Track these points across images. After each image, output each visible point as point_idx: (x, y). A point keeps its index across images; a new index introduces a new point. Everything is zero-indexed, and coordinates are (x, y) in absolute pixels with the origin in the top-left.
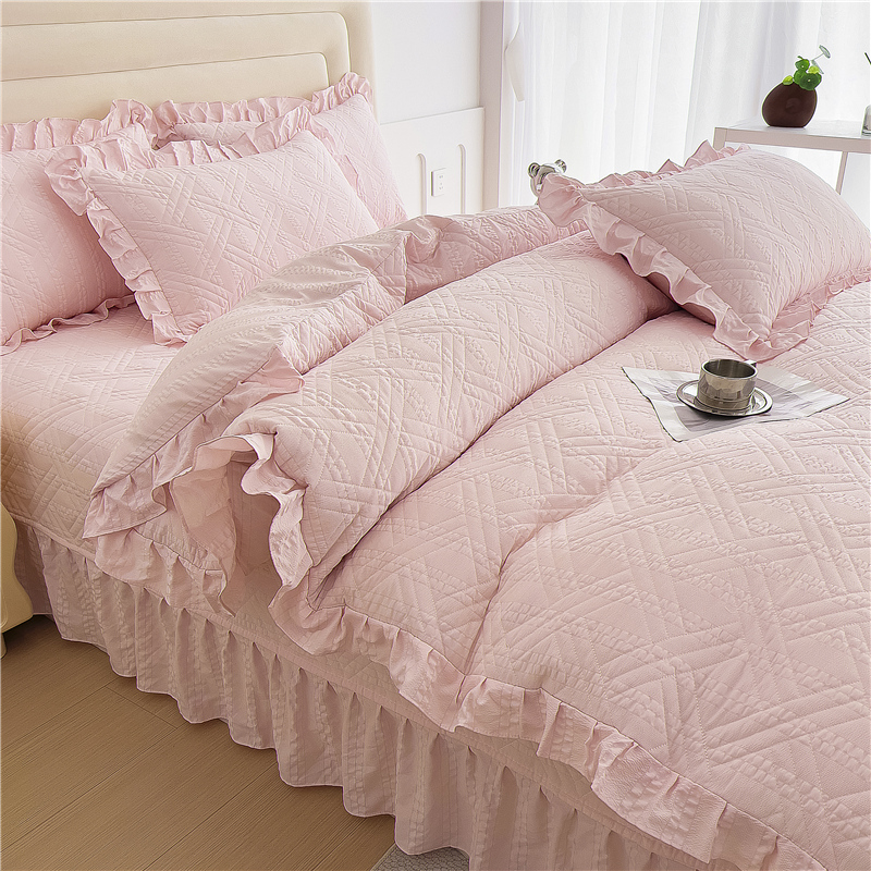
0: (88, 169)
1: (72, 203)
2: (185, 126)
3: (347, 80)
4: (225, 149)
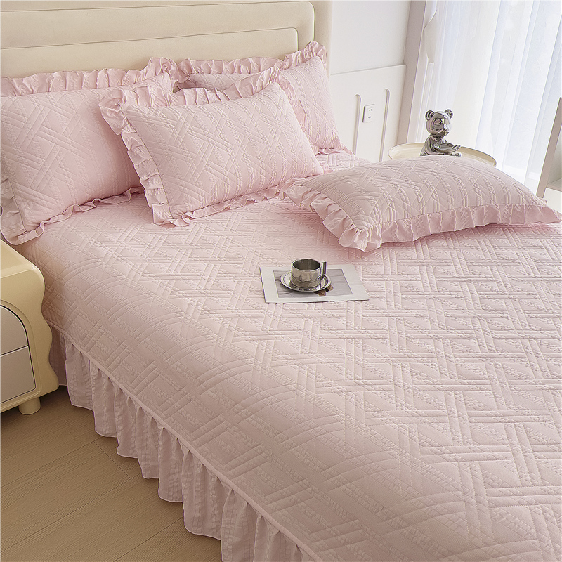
0: (124, 106)
1: (114, 126)
2: (197, 76)
3: (310, 47)
4: (219, 93)
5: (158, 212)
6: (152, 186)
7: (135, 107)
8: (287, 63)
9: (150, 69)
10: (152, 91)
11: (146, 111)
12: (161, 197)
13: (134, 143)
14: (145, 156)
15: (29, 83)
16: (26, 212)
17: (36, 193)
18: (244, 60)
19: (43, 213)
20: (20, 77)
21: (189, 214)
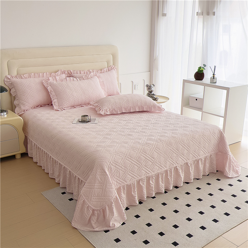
0: (50, 81)
1: (46, 86)
2: (73, 75)
3: (111, 67)
4: (78, 79)
5: (55, 107)
6: (55, 101)
7: (52, 81)
8: (103, 71)
9: (59, 73)
10: (58, 78)
11: (55, 82)
12: (56, 104)
13: (51, 90)
14: (53, 93)
15: (26, 76)
16: (22, 107)
17: (25, 102)
18: (89, 70)
19: (26, 108)
20: (23, 75)
21: (64, 108)
